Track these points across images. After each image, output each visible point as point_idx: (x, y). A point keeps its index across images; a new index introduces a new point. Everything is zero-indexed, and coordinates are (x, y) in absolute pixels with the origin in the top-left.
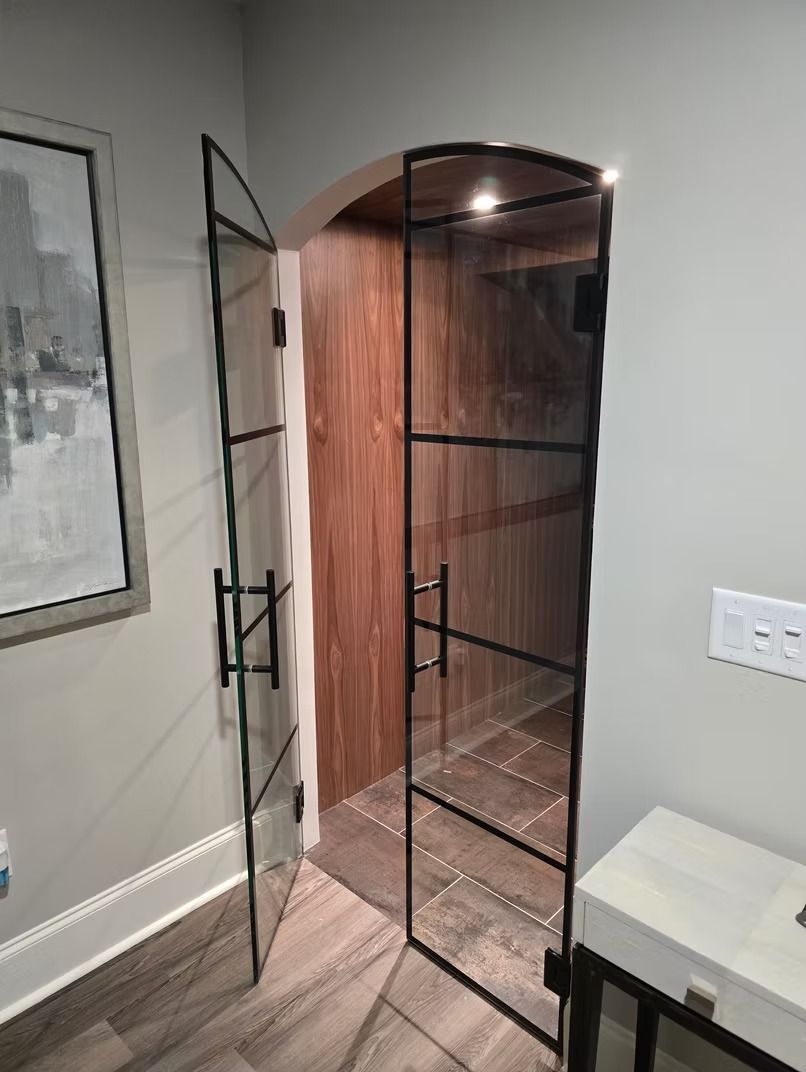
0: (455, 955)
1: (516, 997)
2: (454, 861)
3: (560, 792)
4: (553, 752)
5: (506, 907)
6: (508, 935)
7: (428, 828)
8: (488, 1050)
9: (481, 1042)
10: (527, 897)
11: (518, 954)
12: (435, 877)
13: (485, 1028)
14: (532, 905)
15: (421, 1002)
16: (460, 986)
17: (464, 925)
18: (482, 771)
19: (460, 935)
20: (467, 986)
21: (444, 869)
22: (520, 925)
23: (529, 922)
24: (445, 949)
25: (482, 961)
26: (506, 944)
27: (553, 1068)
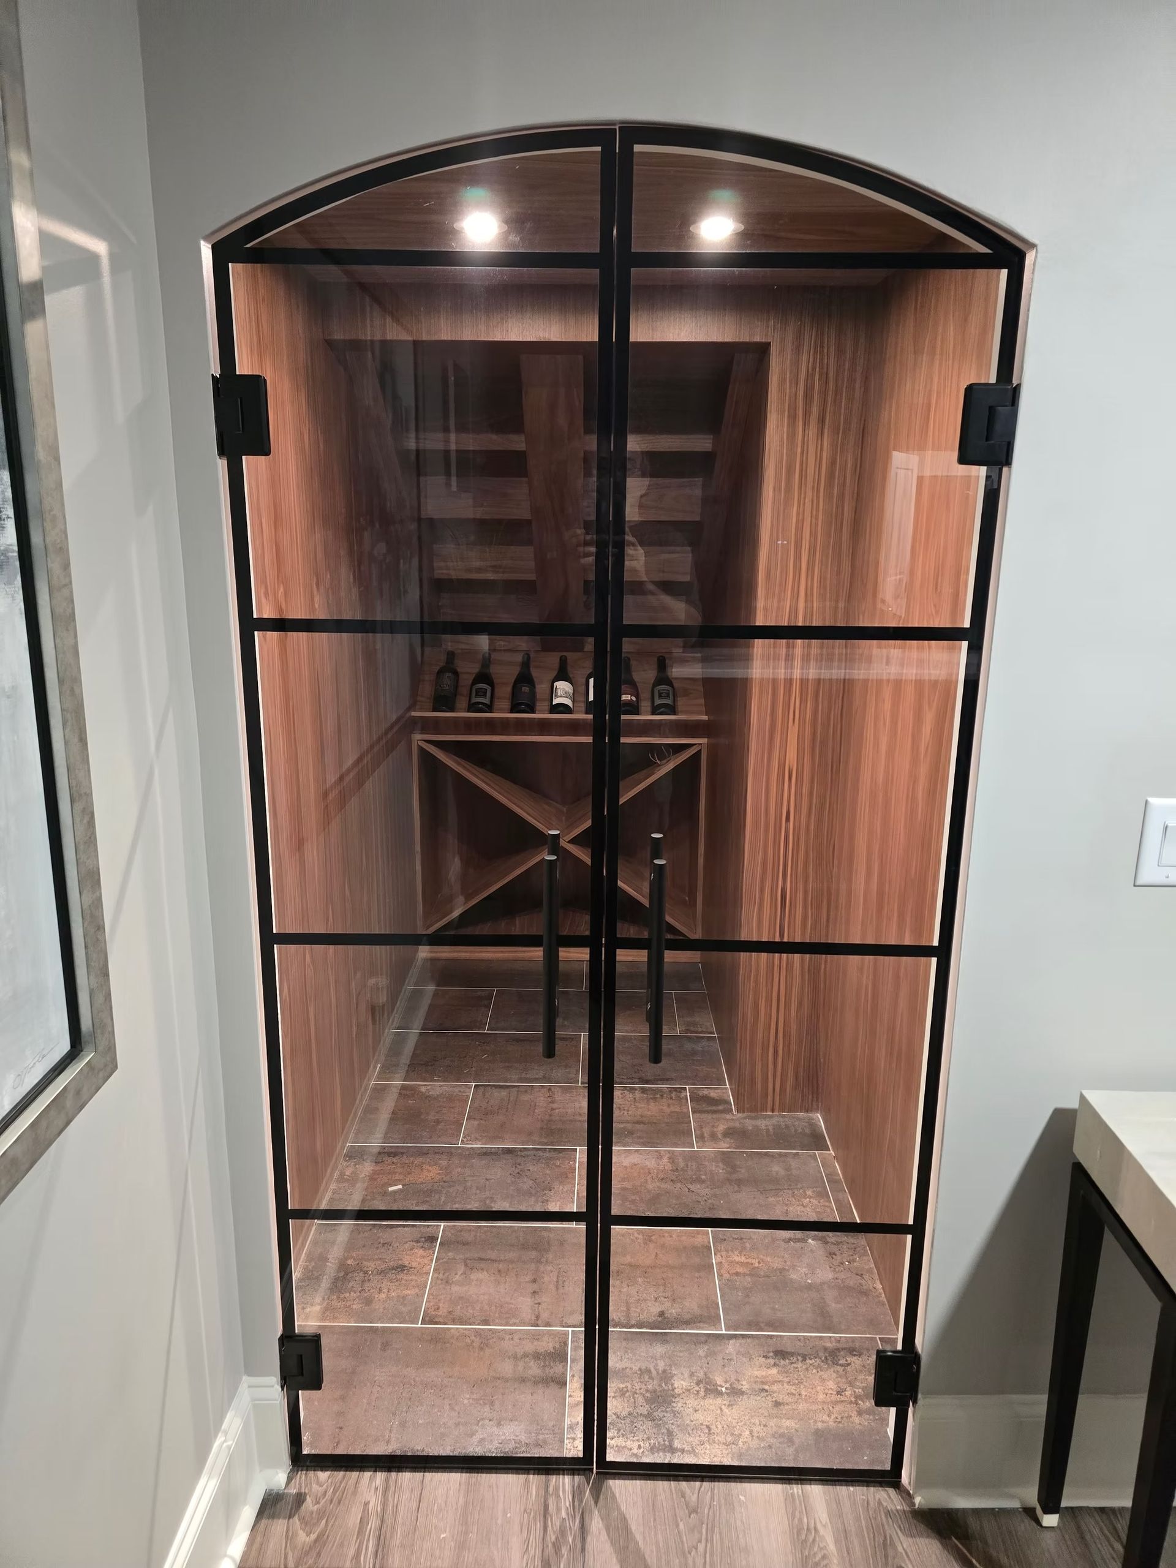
0: (672, 1450)
1: (790, 1451)
2: (538, 1317)
3: (569, 1142)
4: (504, 1093)
5: (663, 1338)
6: (701, 1375)
7: (455, 1289)
8: (832, 1547)
9: (814, 1540)
10: (673, 1311)
11: (735, 1392)
12: (537, 1356)
13: (801, 1520)
14: (687, 1317)
15: (701, 1547)
16: (720, 1487)
17: (640, 1400)
18: (444, 1163)
19: (649, 1416)
20: (728, 1479)
21: (536, 1337)
22: (701, 1353)
23: (706, 1342)
24: (652, 1449)
25: (709, 1434)
26: (712, 1390)
27: (906, 1508)
